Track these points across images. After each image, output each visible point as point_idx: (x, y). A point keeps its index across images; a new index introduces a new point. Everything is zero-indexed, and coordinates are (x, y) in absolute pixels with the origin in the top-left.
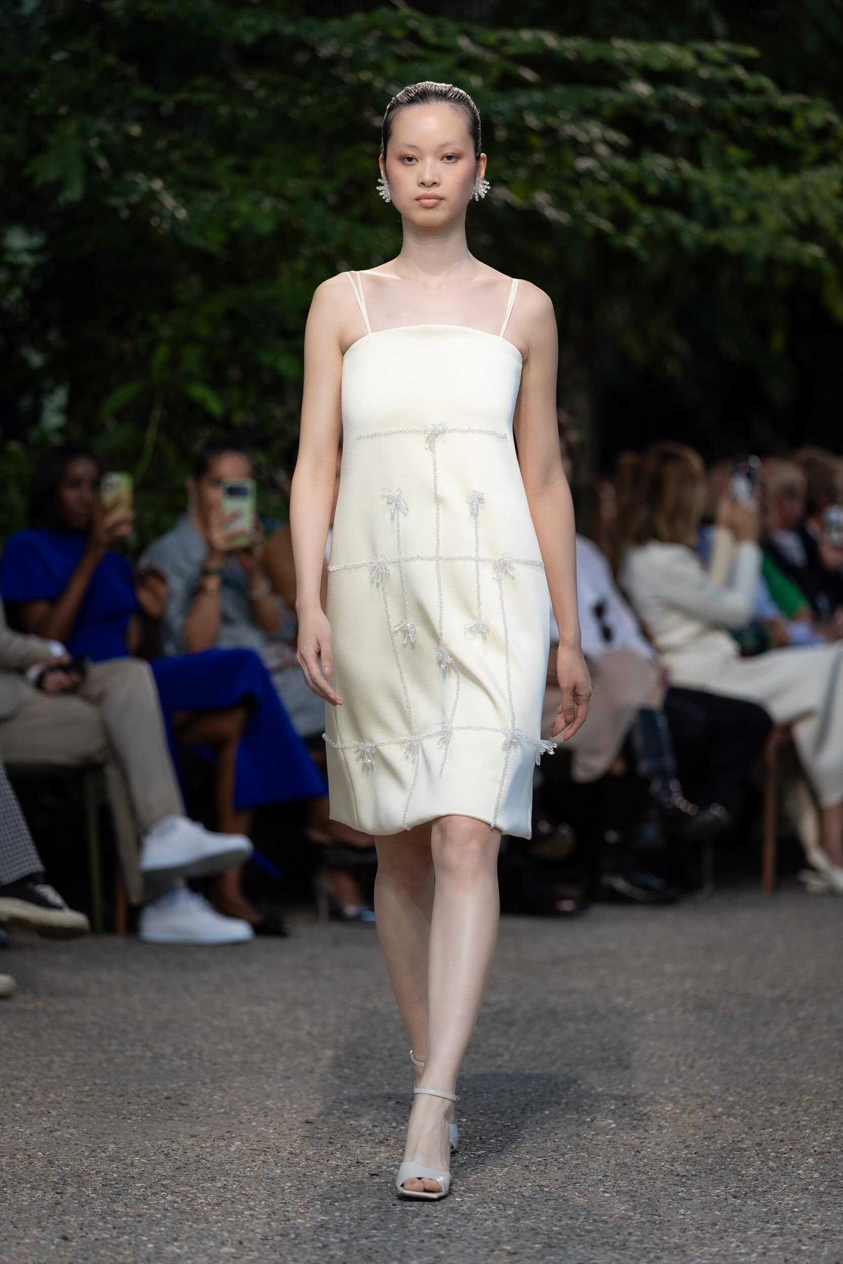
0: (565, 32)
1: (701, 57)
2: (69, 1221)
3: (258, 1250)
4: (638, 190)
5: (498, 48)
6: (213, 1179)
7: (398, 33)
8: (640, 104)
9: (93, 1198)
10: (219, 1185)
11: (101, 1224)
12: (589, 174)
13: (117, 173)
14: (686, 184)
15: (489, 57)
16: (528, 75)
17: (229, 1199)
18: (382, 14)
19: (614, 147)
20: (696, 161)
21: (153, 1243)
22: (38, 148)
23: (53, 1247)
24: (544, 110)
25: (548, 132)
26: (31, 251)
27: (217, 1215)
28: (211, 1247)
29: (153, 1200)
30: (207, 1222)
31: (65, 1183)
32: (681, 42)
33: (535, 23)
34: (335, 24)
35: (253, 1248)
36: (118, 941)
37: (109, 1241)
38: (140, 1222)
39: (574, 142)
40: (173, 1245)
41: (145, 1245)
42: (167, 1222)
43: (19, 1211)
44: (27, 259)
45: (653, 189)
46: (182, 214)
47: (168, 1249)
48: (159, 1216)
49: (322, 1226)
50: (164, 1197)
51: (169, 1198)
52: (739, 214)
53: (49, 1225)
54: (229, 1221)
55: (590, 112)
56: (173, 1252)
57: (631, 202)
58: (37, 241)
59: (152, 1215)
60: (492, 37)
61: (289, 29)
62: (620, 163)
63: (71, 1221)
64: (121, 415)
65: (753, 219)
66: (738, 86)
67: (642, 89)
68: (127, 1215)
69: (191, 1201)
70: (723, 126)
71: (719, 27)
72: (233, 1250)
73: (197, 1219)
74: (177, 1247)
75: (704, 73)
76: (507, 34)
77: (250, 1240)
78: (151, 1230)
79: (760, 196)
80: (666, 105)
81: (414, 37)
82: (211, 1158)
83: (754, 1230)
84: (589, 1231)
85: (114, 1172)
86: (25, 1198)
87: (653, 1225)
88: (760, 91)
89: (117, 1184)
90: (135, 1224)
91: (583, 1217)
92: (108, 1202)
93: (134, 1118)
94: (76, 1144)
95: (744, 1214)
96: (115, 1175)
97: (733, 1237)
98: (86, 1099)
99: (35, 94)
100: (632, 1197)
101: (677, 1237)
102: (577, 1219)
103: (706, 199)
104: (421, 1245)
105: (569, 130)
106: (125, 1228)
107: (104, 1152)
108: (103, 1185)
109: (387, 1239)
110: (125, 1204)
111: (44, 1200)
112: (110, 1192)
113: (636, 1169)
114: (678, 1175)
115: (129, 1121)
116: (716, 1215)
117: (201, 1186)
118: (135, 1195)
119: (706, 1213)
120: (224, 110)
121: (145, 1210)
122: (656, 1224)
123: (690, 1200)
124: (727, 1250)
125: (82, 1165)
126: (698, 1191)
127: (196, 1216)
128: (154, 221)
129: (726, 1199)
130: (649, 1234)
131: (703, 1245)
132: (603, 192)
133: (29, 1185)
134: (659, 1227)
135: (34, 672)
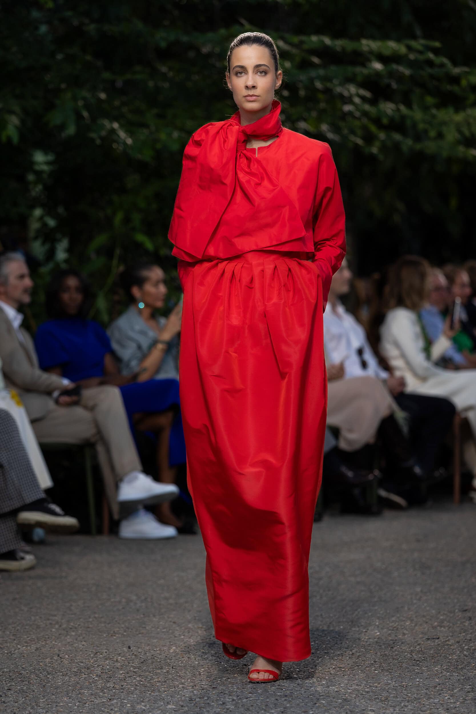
0: (335, 36)
2: (84, 693)
3: (187, 706)
4: (377, 121)
5: (299, 46)
6: (161, 668)
8: (377, 74)
9: (96, 680)
10: (165, 671)
11: (101, 694)
12: (350, 113)
13: (94, 119)
14: (403, 118)
15: (294, 51)
16: (316, 60)
17: (171, 679)
19: (363, 98)
20: (409, 105)
21: (130, 704)
22: (50, 106)
23: (76, 707)
24: (325, 79)
25: (327, 91)
26: (48, 163)
27: (164, 688)
28: (162, 705)
29: (129, 680)
30: (159, 691)
31: (81, 672)
32: (398, 40)
33: (318, 32)
34: (210, 35)
35: (185, 705)
36: (106, 539)
37: (106, 703)
38: (122, 692)
39: (342, 96)
40: (141, 705)
41: (126, 705)
42: (137, 692)
43: (57, 688)
44: (45, 168)
45: (385, 121)
46: (129, 141)
47: (139, 707)
48: (133, 689)
49: (222, 692)
51: (138, 679)
52: (432, 134)
53: (73, 695)
54: (172, 691)
55: (350, 80)
56: (141, 708)
57: (373, 128)
58: (50, 157)
59: (129, 689)
60: (296, 39)
61: (185, 39)
62: (367, 107)
63: (85, 693)
64: (99, 252)
65: (440, 136)
66: (430, 63)
67: (378, 66)
69: (150, 680)
70: (422, 85)
71: (418, 32)
72: (174, 707)
73: (153, 690)
74: (143, 705)
75: (412, 57)
76: (304, 38)
77: (183, 701)
78: (129, 697)
79: (444, 123)
80: (391, 74)
82: (160, 657)
83: (458, 689)
84: (368, 692)
85: (108, 665)
86: (59, 681)
87: (402, 688)
88: (442, 65)
89: (109, 672)
90: (120, 693)
91: (363, 684)
92: (105, 682)
93: (117, 635)
94: (86, 651)
95: (451, 680)
96: (108, 667)
97: (446, 693)
98: (90, 626)
99: (48, 78)
100: (390, 672)
101: (415, 694)
102: (360, 685)
103: (414, 125)
104: (276, 702)
105: (339, 89)
106: (114, 696)
107: (101, 654)
108: (102, 673)
109: (258, 699)
110: (114, 683)
111: (70, 681)
112: (106, 676)
113: (392, 657)
114: (415, 660)
115: (115, 637)
116: (436, 681)
117: (155, 672)
118: (119, 677)
119: (431, 680)
120: (151, 84)
121: (125, 686)
122: (404, 687)
123: (422, 673)
124: (443, 701)
125: (90, 662)
126: (426, 668)
127: (153, 689)
128: (115, 146)
129: (442, 673)
130: (400, 693)
131: (431, 698)
132: (357, 123)
133: (61, 674)
134: (405, 689)
135: (56, 394)
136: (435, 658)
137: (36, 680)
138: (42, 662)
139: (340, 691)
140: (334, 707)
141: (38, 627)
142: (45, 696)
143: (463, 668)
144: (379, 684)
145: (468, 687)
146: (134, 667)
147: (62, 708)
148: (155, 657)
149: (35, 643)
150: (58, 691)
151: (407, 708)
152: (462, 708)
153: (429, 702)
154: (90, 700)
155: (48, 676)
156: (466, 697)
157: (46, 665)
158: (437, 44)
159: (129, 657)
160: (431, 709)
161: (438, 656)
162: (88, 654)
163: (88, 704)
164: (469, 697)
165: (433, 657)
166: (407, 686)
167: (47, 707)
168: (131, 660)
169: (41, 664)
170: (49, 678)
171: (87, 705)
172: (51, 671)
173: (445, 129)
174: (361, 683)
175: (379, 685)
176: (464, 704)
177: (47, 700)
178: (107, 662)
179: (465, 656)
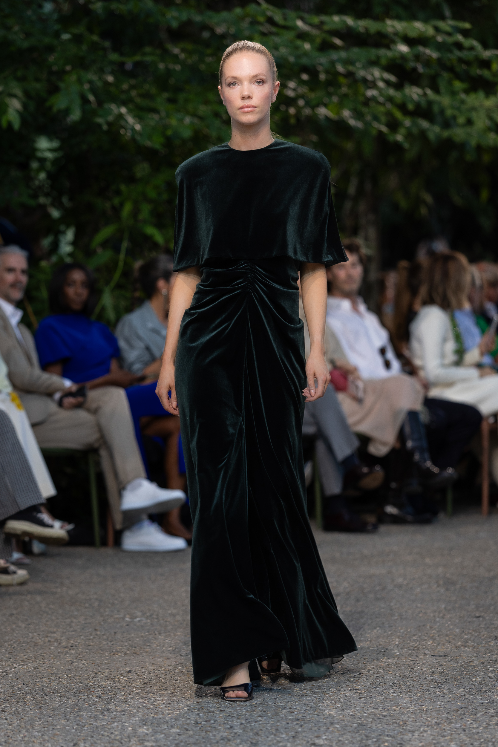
0: (359, 16)
1: (437, 29)
2: (83, 715)
3: (193, 730)
4: (402, 107)
5: (319, 26)
6: (166, 689)
7: (261, 19)
8: (403, 57)
9: (96, 701)
10: (169, 692)
11: (101, 716)
12: (373, 98)
13: (100, 103)
14: (430, 103)
15: (315, 32)
16: (338, 42)
17: (175, 701)
18: (252, 8)
19: (388, 83)
20: (436, 90)
21: (132, 727)
22: (54, 90)
23: (74, 731)
24: (347, 62)
25: (350, 75)
26: (51, 150)
27: (168, 710)
28: (166, 729)
29: (131, 702)
30: (163, 714)
31: (80, 693)
32: (426, 21)
33: (341, 11)
34: (224, 14)
35: (190, 729)
36: (109, 551)
37: (106, 726)
38: (124, 715)
39: (365, 80)
40: (143, 728)
41: (127, 728)
42: (140, 715)
43: (54, 710)
44: (49, 155)
45: (411, 107)
46: (138, 127)
47: (141, 730)
49: (229, 716)
50: (137, 700)
52: (461, 120)
53: (71, 718)
54: (176, 713)
55: (374, 63)
56: (143, 732)
57: (398, 115)
58: (55, 144)
59: (131, 711)
60: (316, 20)
61: (198, 18)
62: (392, 92)
63: (84, 715)
64: (104, 244)
65: (469, 122)
66: (459, 46)
67: (404, 48)
68: (116, 711)
69: (153, 702)
70: (451, 69)
71: (447, 12)
72: (178, 731)
73: (156, 713)
74: (145, 729)
75: (440, 39)
76: (324, 18)
77: (188, 724)
78: (130, 719)
79: (474, 109)
80: (417, 57)
81: (270, 21)
82: (165, 677)
83: (481, 713)
84: (385, 716)
85: (109, 686)
86: (57, 702)
87: (422, 711)
88: (472, 48)
89: (110, 693)
90: (121, 716)
91: (381, 707)
92: (105, 703)
93: (120, 654)
94: (86, 670)
95: (475, 704)
96: (109, 688)
97: (469, 717)
98: (92, 644)
99: (51, 59)
100: (409, 695)
101: (436, 719)
102: (378, 709)
103: (442, 112)
104: (287, 726)
105: (362, 73)
106: (115, 718)
107: (102, 674)
108: (102, 694)
109: (267, 722)
110: (115, 705)
111: (68, 703)
112: (106, 697)
113: (412, 679)
114: (436, 682)
115: (117, 656)
116: (459, 705)
117: (159, 693)
118: (121, 699)
119: (453, 704)
120: (161, 66)
121: (126, 708)
122: (424, 711)
123: (443, 696)
124: (465, 726)
125: (90, 682)
126: (448, 691)
127: (156, 711)
128: (122, 132)
129: (464, 696)
130: (420, 717)
131: (451, 723)
132: (382, 109)
133: (59, 695)
134: (425, 713)
135: (57, 396)
136: (458, 680)
137: (32, 701)
138: (39, 682)
139: (355, 715)
140: (349, 732)
141: (36, 644)
142: (41, 718)
143: (487, 691)
144: (397, 707)
145: (492, 711)
146: (137, 687)
147: (59, 731)
148: (160, 677)
149: (32, 662)
150: (56, 713)
151: (427, 733)
152: (484, 734)
153: (450, 727)
154: (89, 723)
155: (45, 697)
156: (489, 722)
157: (43, 686)
158: (467, 26)
159: (131, 677)
160: (452, 734)
161: (462, 678)
162: (88, 674)
163: (87, 727)
164: (493, 722)
165: (455, 679)
166: (427, 709)
167: (43, 730)
168: (134, 681)
169: (38, 684)
170: (46, 699)
171: (85, 728)
172: (48, 691)
173: (474, 115)
174: (379, 706)
175: (398, 709)
176: (488, 729)
177: (43, 722)
178: (109, 682)
179: (490, 677)
